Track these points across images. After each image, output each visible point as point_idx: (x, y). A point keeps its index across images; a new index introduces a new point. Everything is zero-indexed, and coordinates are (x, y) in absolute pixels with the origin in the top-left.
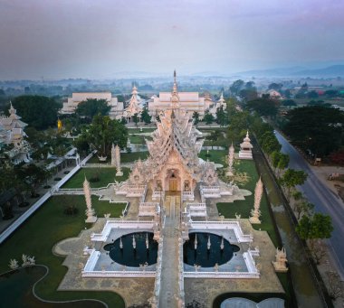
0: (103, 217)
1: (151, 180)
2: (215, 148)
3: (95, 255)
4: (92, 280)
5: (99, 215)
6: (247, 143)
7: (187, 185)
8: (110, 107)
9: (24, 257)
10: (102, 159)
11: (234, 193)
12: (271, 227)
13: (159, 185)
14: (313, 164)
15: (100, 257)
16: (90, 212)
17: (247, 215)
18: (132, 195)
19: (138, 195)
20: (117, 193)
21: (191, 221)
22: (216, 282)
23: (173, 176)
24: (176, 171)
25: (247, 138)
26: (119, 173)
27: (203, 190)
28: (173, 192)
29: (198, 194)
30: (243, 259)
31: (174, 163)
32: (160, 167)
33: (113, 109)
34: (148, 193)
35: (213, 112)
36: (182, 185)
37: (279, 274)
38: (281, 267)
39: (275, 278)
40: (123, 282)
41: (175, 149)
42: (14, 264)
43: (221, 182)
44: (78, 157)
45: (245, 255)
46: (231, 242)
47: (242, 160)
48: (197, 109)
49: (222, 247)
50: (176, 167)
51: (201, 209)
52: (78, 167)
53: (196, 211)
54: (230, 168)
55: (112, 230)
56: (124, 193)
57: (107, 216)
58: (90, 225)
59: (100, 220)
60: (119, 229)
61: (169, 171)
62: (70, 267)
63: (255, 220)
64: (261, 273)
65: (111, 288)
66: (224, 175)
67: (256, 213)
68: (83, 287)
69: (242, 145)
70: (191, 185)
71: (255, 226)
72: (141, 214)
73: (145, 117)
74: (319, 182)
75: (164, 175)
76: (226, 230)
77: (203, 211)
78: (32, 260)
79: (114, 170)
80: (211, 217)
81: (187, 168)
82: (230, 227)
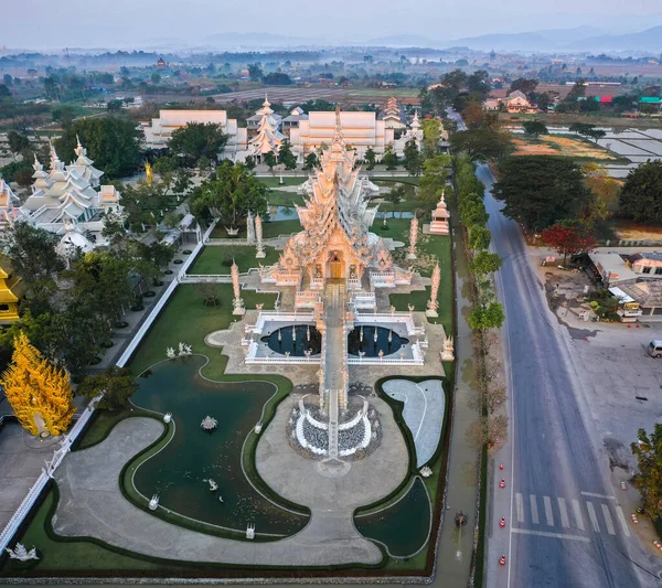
0: (255, 308)
1: (309, 264)
2: (397, 215)
3: (254, 346)
4: (257, 367)
5: (248, 306)
6: (441, 210)
7: (352, 271)
8: (227, 137)
9: (181, 345)
10: (232, 232)
11: (413, 282)
12: (448, 321)
13: (318, 270)
14: (530, 244)
15: (259, 349)
16: (238, 302)
17: (423, 307)
18: (282, 283)
19: (292, 283)
20: (263, 281)
21: (356, 312)
22: (380, 368)
23: (336, 259)
24: (341, 253)
25: (442, 203)
26: (260, 255)
27: (374, 277)
28: (335, 280)
29: (366, 281)
30: (411, 350)
31: (338, 242)
32: (320, 249)
33: (230, 140)
34: (304, 281)
35: (399, 148)
36: (348, 271)
37: (444, 363)
38: (448, 356)
39: (440, 365)
40: (288, 368)
41: (339, 226)
42: (171, 353)
43: (396, 268)
44: (198, 230)
45: (414, 347)
46: (401, 335)
47: (434, 236)
48: (372, 141)
49: (390, 339)
50: (340, 248)
51: (368, 300)
52: (200, 245)
53: (364, 302)
54: (412, 248)
55: (266, 323)
56: (273, 281)
57: (259, 306)
58: (239, 318)
59: (250, 312)
60: (273, 322)
61: (331, 253)
62: (230, 356)
63: (432, 313)
64: (425, 361)
65: (277, 372)
66: (404, 257)
67: (433, 304)
68: (249, 371)
69: (435, 214)
70: (357, 271)
71: (431, 320)
72: (299, 305)
73: (286, 157)
74: (528, 269)
75: (325, 258)
76: (398, 324)
77: (371, 302)
78: (188, 349)
79: (253, 249)
80: (381, 309)
81: (352, 250)
82: (402, 320)
